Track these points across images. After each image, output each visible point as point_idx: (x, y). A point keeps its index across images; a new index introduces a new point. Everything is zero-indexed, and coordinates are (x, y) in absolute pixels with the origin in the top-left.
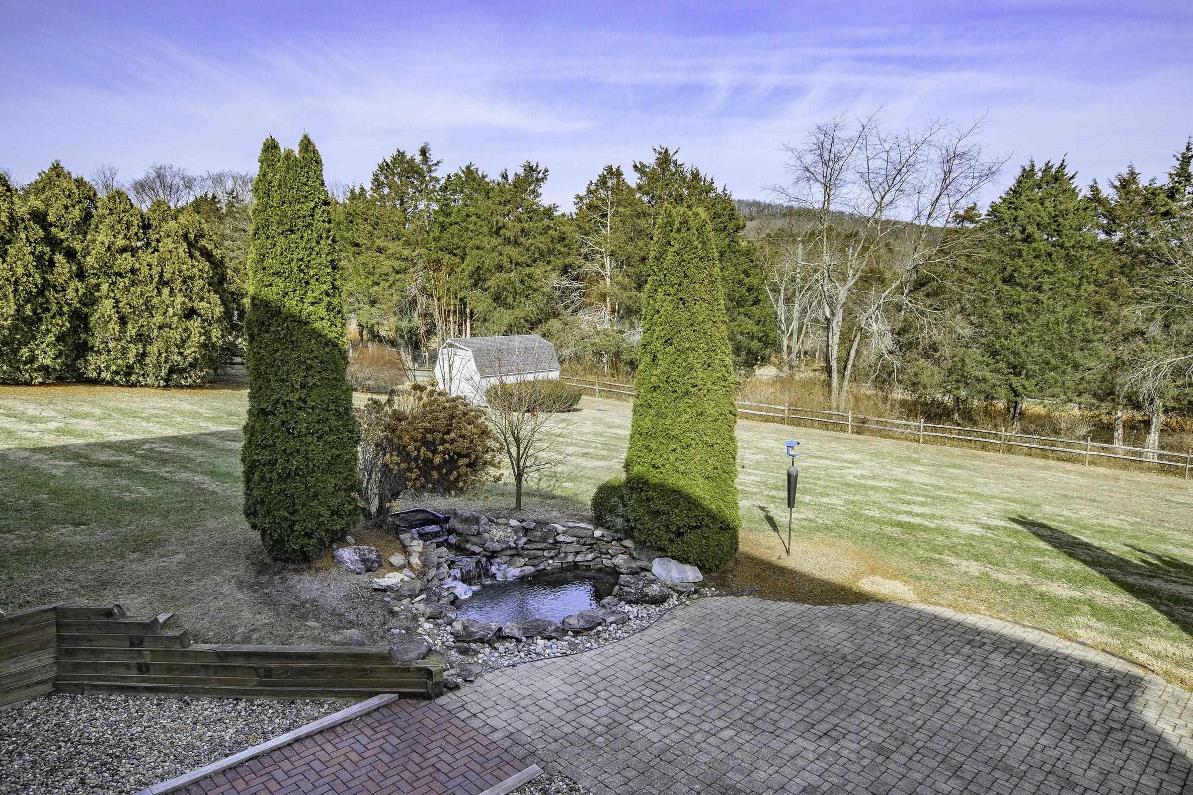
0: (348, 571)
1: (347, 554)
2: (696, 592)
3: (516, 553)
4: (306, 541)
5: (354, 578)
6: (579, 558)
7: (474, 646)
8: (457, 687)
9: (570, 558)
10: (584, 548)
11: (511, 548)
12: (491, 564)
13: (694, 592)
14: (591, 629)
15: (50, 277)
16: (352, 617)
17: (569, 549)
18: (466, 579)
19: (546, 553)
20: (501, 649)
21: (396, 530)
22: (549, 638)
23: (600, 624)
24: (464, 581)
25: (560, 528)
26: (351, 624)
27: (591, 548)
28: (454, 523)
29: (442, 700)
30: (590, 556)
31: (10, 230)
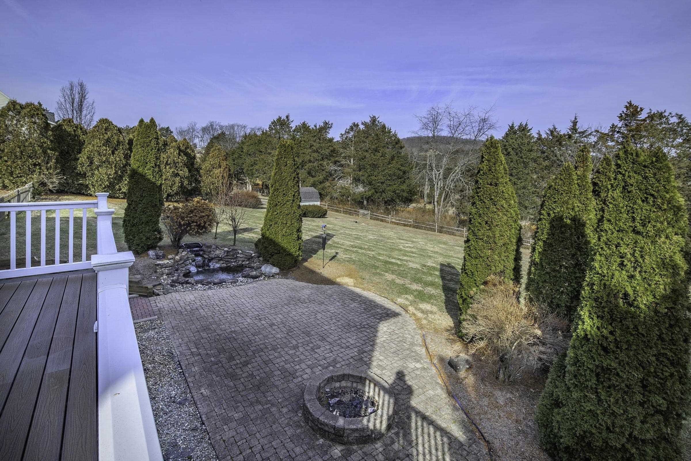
0: (150, 258)
1: (151, 253)
2: (273, 276)
3: (221, 259)
4: (137, 247)
5: (151, 261)
6: (243, 263)
7: (176, 284)
8: (158, 295)
9: (240, 263)
10: (246, 259)
11: (219, 257)
12: (210, 262)
13: (270, 276)
14: (220, 283)
15: (128, 161)
16: (142, 272)
17: (241, 259)
18: (197, 266)
19: (232, 260)
20: (185, 286)
21: (181, 247)
22: (203, 285)
23: (225, 282)
24: (196, 267)
25: (240, 252)
26: (140, 274)
27: (249, 259)
28: (204, 248)
29: (150, 298)
30: (247, 263)
31: (117, 146)
